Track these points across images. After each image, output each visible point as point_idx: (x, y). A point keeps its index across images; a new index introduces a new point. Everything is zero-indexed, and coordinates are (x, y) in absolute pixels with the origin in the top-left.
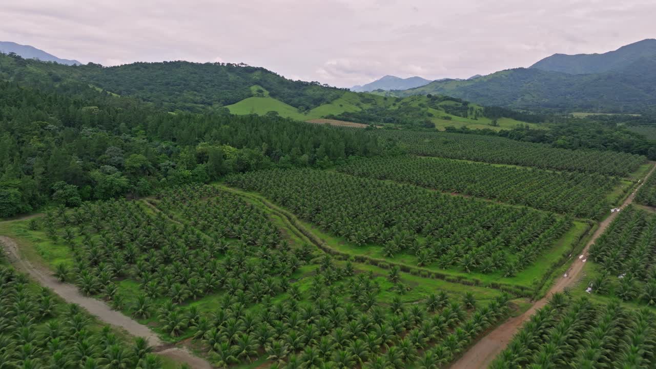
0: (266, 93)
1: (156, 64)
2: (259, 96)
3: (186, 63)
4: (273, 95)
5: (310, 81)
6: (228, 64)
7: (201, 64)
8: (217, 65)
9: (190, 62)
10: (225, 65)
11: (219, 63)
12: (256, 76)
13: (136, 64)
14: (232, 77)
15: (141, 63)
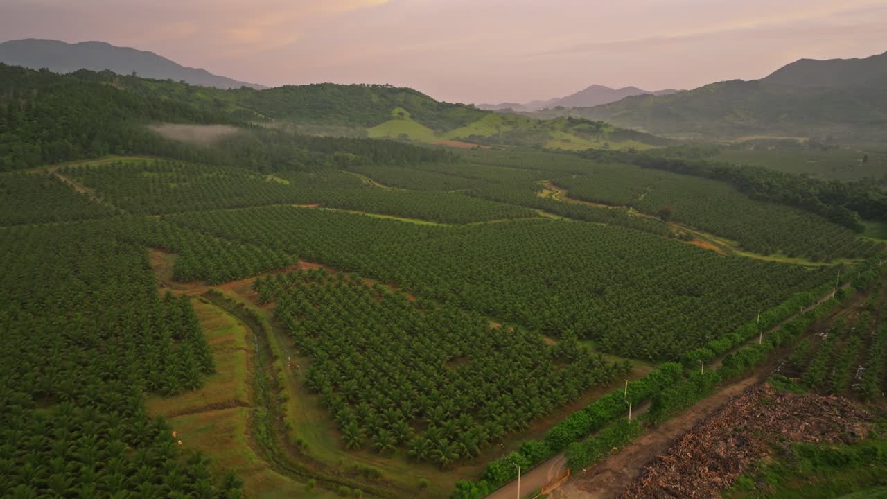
0: (407, 114)
1: (303, 86)
2: (399, 118)
3: (331, 85)
4: (412, 117)
5: (454, 103)
6: (374, 86)
7: (346, 86)
8: (362, 86)
9: (336, 83)
10: (371, 86)
11: (364, 85)
12: (400, 98)
13: (284, 86)
14: (375, 98)
15: (290, 86)
